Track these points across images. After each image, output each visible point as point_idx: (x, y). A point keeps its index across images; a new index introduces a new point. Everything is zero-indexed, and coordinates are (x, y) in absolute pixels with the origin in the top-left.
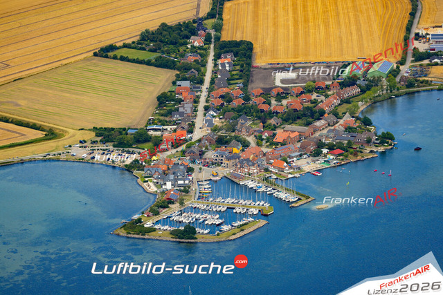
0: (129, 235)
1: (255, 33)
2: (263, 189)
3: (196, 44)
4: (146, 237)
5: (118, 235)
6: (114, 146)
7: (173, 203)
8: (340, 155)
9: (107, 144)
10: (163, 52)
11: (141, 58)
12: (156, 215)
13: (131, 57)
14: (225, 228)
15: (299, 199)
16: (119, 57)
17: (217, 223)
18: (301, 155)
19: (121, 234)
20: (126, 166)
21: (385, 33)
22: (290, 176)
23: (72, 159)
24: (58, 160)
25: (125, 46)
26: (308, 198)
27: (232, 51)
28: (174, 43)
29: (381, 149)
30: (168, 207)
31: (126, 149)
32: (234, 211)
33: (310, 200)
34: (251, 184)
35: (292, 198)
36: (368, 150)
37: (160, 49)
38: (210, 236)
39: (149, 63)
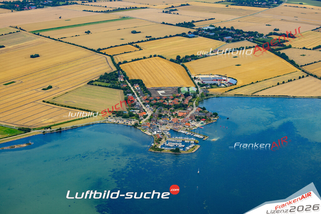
0: (156, 152)
1: (138, 76)
2: (188, 134)
3: (122, 80)
4: (162, 152)
5: (151, 151)
6: (123, 118)
7: (162, 139)
8: (205, 121)
9: (119, 117)
10: (111, 83)
11: (107, 85)
12: (159, 144)
13: (102, 85)
14: (188, 148)
15: (204, 137)
16: (97, 85)
17: (183, 146)
18: (192, 121)
19: (152, 151)
20: (133, 125)
21: (182, 77)
22: (194, 129)
23: (110, 123)
24: (106, 123)
25: (96, 81)
26: (207, 137)
27: (137, 83)
28: (114, 80)
29: (216, 119)
30: (161, 141)
31: (128, 119)
32: (185, 142)
33: (208, 137)
34: (183, 132)
35: (202, 137)
36: (212, 119)
37: (110, 82)
38: (184, 151)
39: (110, 87)
